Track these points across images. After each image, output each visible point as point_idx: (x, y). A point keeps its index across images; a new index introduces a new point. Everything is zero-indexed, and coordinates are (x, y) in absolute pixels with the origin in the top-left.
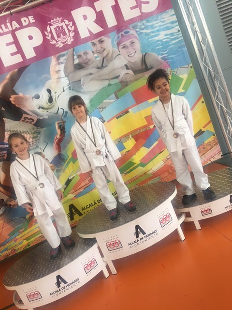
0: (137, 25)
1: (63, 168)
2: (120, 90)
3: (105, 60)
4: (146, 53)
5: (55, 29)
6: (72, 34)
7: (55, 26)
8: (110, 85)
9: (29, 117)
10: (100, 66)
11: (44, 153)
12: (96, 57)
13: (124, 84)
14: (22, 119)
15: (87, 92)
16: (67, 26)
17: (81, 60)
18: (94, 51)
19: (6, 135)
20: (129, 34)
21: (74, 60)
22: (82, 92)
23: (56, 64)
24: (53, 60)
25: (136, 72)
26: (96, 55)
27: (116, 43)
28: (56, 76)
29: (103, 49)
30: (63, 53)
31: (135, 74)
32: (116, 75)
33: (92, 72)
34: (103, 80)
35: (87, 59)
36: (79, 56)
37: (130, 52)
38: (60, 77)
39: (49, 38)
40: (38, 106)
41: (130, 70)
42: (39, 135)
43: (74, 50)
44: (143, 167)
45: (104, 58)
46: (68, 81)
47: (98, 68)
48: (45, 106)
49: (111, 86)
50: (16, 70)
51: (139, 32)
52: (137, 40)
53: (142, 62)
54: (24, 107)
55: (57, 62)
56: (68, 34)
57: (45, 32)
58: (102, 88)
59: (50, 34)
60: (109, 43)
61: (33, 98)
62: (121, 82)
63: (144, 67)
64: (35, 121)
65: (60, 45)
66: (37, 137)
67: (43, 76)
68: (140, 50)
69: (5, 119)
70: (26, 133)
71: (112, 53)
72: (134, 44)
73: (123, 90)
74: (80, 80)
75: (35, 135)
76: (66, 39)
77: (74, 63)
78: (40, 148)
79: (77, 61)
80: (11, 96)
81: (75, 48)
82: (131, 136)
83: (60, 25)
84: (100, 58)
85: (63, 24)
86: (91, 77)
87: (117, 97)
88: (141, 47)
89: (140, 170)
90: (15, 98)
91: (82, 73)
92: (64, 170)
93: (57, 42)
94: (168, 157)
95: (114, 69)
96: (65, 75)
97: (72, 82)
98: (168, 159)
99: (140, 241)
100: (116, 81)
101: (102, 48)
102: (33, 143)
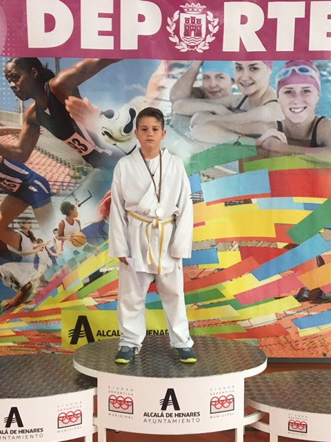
0: (326, 66)
1: (98, 248)
2: (251, 159)
3: (247, 99)
4: (323, 117)
5: (187, 20)
6: (210, 39)
7: (188, 16)
8: (237, 144)
9: (82, 141)
10: (235, 106)
11: (78, 210)
12: (234, 90)
13: (263, 152)
14: (70, 140)
15: (195, 140)
16: (208, 22)
17: (207, 85)
18: (236, 78)
19: (32, 154)
20: (306, 73)
21: (195, 79)
22: (186, 136)
23: (163, 75)
24: (162, 66)
25: (292, 140)
26: (235, 86)
27: (277, 80)
28: (155, 94)
29: (251, 82)
30: (183, 62)
31: (289, 143)
32: (256, 132)
33: (216, 111)
34: (230, 131)
35: (217, 86)
36: (206, 77)
37: (295, 104)
38: (160, 98)
39: (171, 30)
40: (105, 130)
41: (283, 134)
42: (83, 177)
43: (202, 64)
44: (236, 309)
45: (246, 96)
46: (170, 109)
47: (230, 108)
48: (116, 134)
49: (239, 147)
50: (96, 59)
51: (325, 78)
52: (315, 88)
53: (310, 129)
54: (81, 122)
55: (166, 73)
56: (203, 35)
57: (169, 19)
58: (222, 143)
59: (174, 25)
60: (266, 76)
61: (102, 113)
62: (259, 147)
63: (310, 138)
64: (88, 152)
65: (183, 48)
66: (80, 178)
67: (135, 86)
68: (314, 107)
69: (43, 129)
70: (65, 164)
71: (265, 94)
72: (308, 93)
73: (256, 161)
74: (191, 116)
75: (77, 174)
76: (198, 43)
77: (193, 84)
78: (76, 199)
79: (198, 84)
80: (70, 98)
81: (206, 62)
82: (237, 245)
83: (198, 17)
84: (241, 93)
85: (203, 17)
86: (213, 118)
87: (241, 170)
88: (318, 104)
89: (228, 312)
90: (74, 102)
91: (199, 106)
92: (99, 252)
93: (180, 40)
94: (288, 313)
95: (257, 122)
96: (170, 98)
97: (176, 114)
98: (287, 315)
99: (165, 417)
100: (252, 142)
101: (250, 78)
102: (68, 186)
